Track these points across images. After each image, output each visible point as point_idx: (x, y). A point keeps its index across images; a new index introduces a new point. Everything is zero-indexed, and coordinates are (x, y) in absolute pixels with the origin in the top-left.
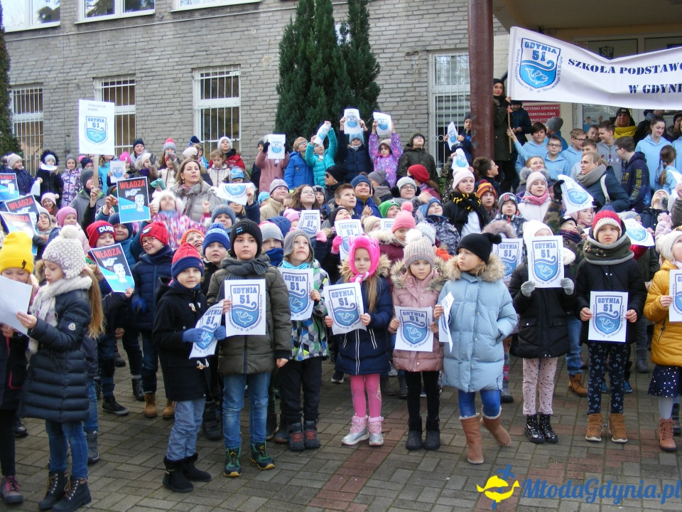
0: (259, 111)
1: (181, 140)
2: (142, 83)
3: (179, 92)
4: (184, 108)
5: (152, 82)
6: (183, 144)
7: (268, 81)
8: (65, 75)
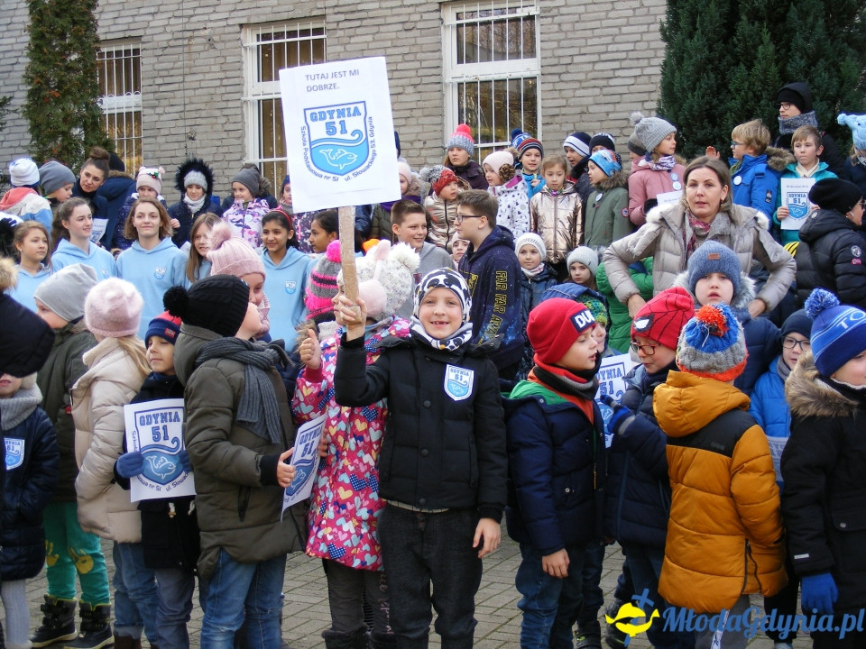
0: (576, 85)
1: (420, 145)
2: (340, 33)
3: (415, 49)
4: (426, 80)
5: (359, 31)
6: (424, 152)
7: (596, 24)
8: (186, 20)
